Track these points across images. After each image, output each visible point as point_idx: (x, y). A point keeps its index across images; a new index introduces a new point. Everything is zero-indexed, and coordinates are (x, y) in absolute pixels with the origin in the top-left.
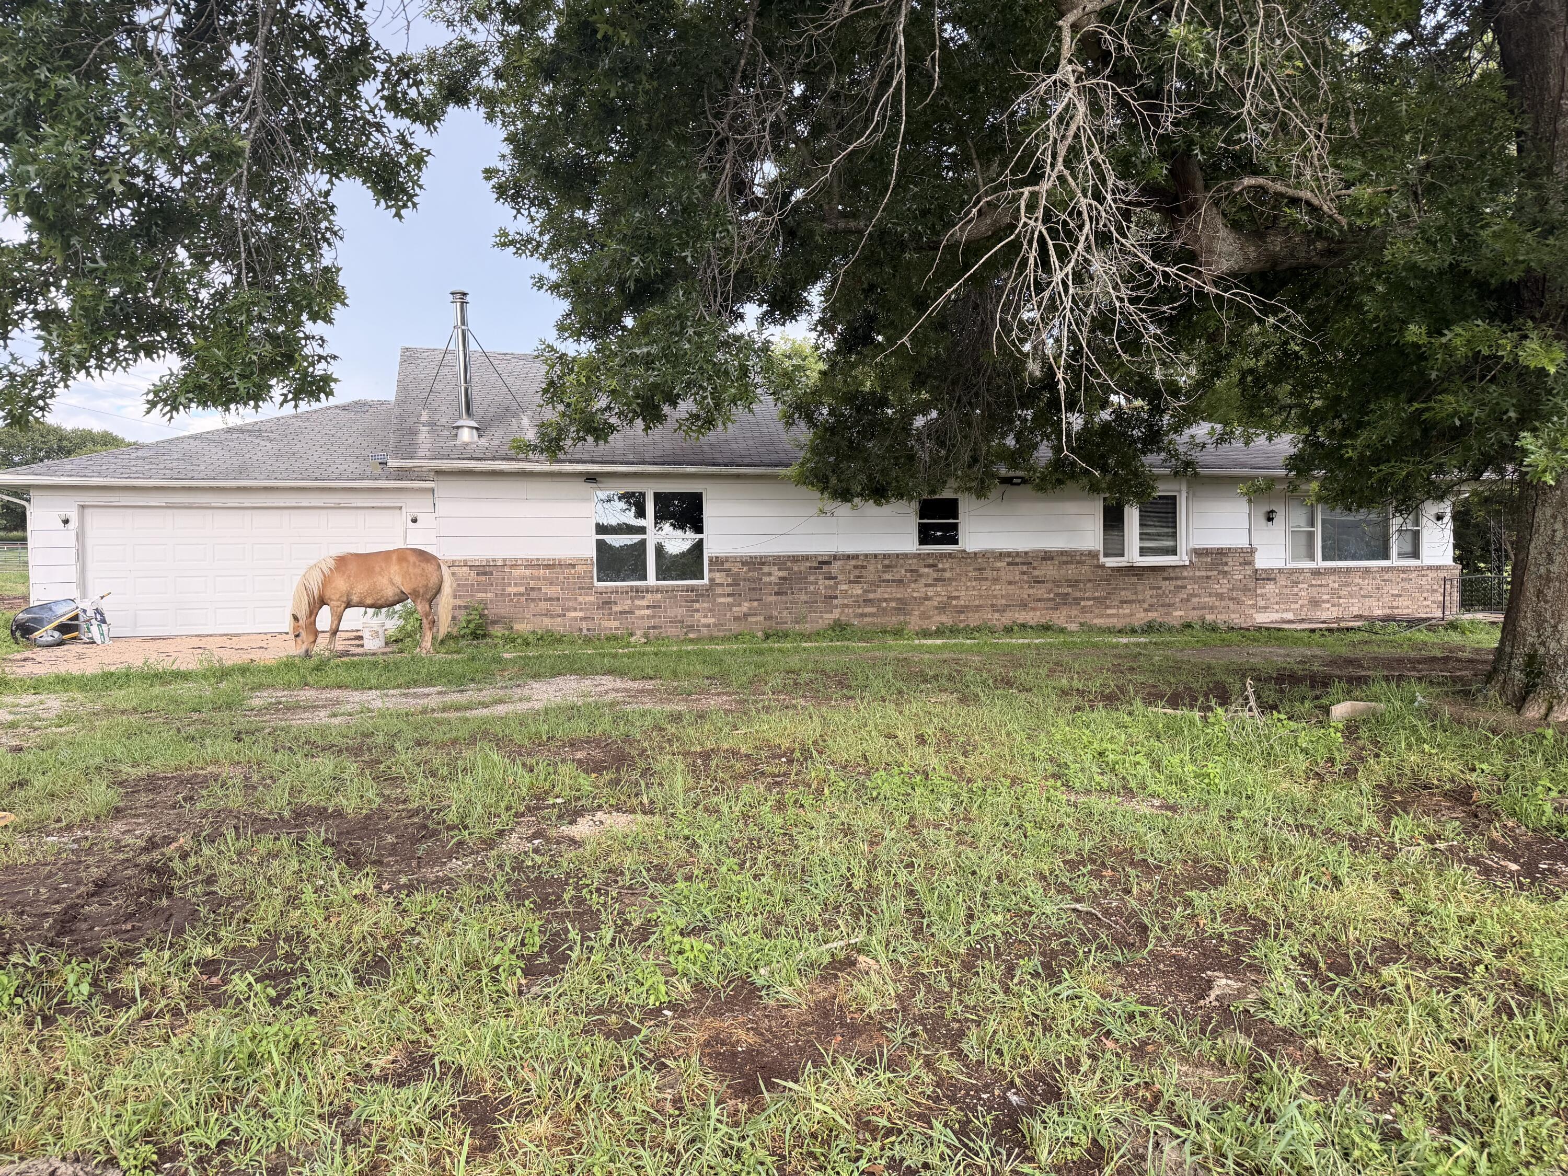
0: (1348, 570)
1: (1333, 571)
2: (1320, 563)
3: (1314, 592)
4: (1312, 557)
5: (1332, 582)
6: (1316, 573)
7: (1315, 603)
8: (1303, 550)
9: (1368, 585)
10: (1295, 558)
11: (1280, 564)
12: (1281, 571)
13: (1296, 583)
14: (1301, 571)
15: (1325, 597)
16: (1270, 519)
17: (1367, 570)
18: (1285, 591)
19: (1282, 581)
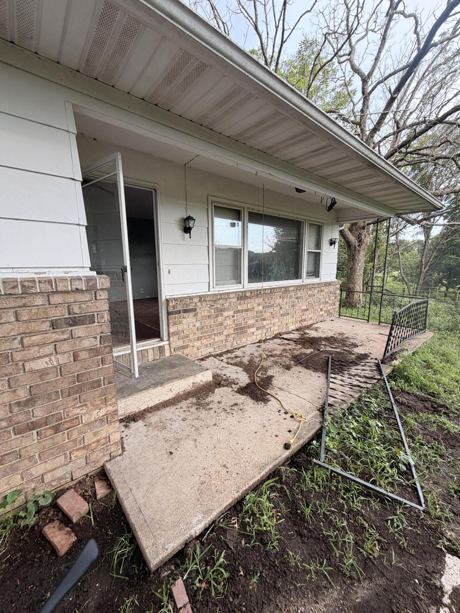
0: (272, 290)
1: (257, 293)
2: (247, 286)
3: (239, 318)
4: (238, 279)
5: (256, 304)
6: (242, 297)
7: (241, 330)
8: (229, 271)
9: (285, 303)
10: (219, 280)
11: (202, 290)
12: (201, 298)
13: (220, 311)
14: (226, 296)
15: (251, 322)
16: (187, 230)
17: (286, 289)
18: (208, 322)
19: (204, 310)
